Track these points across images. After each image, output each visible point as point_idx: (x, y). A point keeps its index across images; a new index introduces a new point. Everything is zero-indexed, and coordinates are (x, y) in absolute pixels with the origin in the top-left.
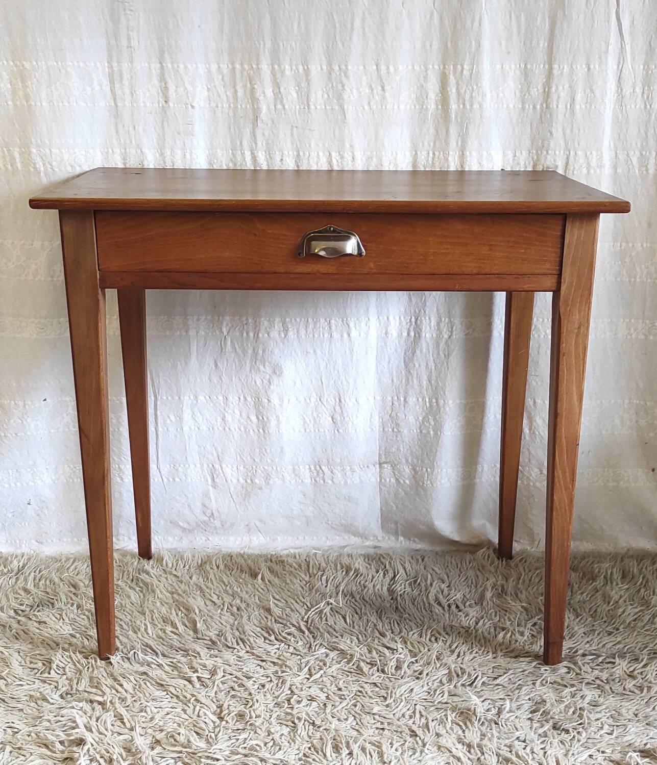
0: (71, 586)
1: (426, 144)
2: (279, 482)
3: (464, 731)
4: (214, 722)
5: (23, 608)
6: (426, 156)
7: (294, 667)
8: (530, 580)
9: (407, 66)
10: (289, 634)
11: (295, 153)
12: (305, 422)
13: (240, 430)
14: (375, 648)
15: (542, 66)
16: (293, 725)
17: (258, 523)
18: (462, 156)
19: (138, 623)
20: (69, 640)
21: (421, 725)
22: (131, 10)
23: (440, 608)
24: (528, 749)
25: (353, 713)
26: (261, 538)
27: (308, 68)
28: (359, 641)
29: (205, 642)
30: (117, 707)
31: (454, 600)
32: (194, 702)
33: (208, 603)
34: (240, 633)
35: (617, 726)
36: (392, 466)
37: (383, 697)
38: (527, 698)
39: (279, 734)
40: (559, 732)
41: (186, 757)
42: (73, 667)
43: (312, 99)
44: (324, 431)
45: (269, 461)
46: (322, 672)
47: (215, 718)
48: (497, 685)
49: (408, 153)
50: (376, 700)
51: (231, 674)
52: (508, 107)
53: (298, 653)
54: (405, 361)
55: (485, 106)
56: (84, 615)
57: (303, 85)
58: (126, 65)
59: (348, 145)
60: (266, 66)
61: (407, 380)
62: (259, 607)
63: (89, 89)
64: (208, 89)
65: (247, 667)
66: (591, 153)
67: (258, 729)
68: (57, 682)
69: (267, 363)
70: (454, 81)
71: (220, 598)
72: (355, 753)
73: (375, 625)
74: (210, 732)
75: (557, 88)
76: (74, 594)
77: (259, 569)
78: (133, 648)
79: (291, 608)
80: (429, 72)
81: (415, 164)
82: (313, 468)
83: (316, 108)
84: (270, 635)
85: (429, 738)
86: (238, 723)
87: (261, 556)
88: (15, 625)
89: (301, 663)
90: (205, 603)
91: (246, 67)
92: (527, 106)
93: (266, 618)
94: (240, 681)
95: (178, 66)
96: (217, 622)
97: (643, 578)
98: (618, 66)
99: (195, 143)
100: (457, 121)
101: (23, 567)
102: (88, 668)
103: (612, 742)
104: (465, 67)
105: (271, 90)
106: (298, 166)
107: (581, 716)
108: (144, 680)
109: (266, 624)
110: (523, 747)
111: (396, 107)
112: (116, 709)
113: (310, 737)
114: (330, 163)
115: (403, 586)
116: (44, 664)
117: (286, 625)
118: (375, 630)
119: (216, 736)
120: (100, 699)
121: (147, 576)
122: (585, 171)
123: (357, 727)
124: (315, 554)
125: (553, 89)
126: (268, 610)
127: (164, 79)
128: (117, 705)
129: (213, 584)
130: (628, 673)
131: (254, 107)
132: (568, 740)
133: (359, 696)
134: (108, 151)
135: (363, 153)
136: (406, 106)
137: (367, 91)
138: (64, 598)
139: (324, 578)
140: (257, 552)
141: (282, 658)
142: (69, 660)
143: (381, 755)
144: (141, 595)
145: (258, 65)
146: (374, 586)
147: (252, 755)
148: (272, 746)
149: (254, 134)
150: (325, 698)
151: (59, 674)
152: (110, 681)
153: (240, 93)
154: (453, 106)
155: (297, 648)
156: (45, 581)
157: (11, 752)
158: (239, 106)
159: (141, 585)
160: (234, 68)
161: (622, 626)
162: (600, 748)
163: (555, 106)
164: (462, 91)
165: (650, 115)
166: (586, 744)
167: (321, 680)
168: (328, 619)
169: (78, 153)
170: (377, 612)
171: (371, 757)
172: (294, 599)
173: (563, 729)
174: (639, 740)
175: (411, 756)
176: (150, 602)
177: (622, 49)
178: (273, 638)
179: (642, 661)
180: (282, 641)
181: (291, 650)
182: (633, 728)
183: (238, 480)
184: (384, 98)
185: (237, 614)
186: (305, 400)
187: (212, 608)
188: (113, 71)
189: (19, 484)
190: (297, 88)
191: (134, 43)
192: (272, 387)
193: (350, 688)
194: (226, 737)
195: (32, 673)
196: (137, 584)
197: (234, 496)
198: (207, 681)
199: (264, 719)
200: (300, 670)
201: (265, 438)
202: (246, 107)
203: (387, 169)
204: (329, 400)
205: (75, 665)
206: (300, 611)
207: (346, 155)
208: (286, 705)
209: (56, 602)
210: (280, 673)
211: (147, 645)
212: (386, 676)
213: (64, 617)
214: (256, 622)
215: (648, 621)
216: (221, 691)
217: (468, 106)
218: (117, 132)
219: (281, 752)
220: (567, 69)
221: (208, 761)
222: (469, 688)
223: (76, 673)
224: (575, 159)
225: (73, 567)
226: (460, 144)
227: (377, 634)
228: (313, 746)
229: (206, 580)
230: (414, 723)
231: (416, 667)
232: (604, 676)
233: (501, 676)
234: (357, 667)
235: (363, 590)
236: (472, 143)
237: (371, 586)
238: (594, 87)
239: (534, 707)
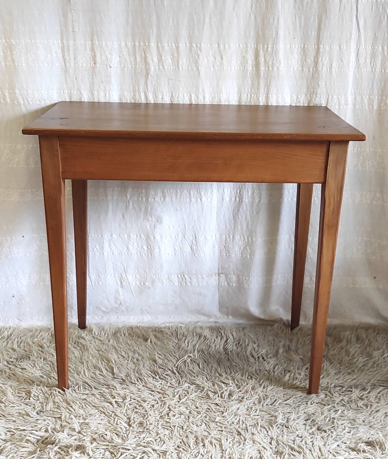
0: (39, 347)
1: (246, 90)
2: (160, 284)
3: (267, 432)
4: (126, 428)
5: (12, 360)
6: (246, 97)
7: (170, 395)
8: (304, 342)
9: (236, 45)
10: (167, 375)
11: (170, 94)
12: (175, 250)
13: (137, 254)
14: (216, 383)
15: (313, 46)
16: (170, 429)
17: (147, 308)
18: (267, 97)
19: (80, 369)
20: (40, 379)
21: (243, 428)
22: (74, 10)
23: (253, 359)
24: (304, 441)
25: (205, 421)
26: (149, 317)
27: (178, 45)
28: (207, 379)
29: (119, 380)
31: (261, 354)
32: (114, 416)
33: (120, 356)
34: (139, 375)
35: (353, 428)
36: (225, 275)
37: (222, 412)
38: (303, 412)
39: (163, 434)
40: (321, 432)
41: (111, 448)
42: (43, 395)
43: (180, 63)
44: (186, 255)
45: (154, 272)
46: (186, 397)
47: (126, 425)
48: (286, 404)
49: (236, 95)
50: (217, 414)
51: (135, 399)
52: (294, 69)
53: (172, 386)
54: (233, 215)
55: (280, 69)
56: (48, 364)
57: (175, 55)
58: (72, 42)
59: (201, 90)
60: (153, 44)
61: (235, 227)
62: (149, 359)
63: (49, 56)
64: (120, 57)
65: (143, 395)
66: (341, 97)
67: (151, 431)
68: (35, 405)
69: (153, 216)
70: (263, 54)
71: (127, 353)
72: (206, 445)
73: (216, 369)
74: (123, 433)
75: (322, 59)
76: (41, 351)
77: (148, 336)
78: (77, 384)
79: (168, 360)
80: (248, 49)
81: (240, 101)
82: (179, 276)
83: (183, 68)
84: (156, 376)
85: (248, 436)
86: (139, 428)
87: (149, 328)
88: (8, 371)
89: (174, 392)
90: (118, 357)
91: (142, 44)
92: (305, 69)
93: (154, 365)
94: (140, 403)
95: (102, 43)
96: (126, 368)
97: (369, 340)
98: (357, 47)
99: (112, 88)
100: (264, 77)
101: (11, 335)
102: (52, 396)
103: (350, 437)
104: (269, 46)
105: (156, 58)
106: (172, 102)
107: (333, 423)
108: (84, 403)
109: (154, 369)
110: (301, 440)
111: (229, 68)
113: (181, 436)
114: (190, 100)
115: (232, 346)
116: (26, 394)
117: (165, 370)
118: (217, 372)
119: (127, 436)
121: (84, 341)
122: (337, 107)
123: (207, 430)
124: (181, 327)
125: (320, 60)
126: (155, 361)
127: (94, 50)
129: (122, 345)
130: (359, 397)
131: (146, 67)
132: (326, 436)
133: (208, 411)
134: (61, 92)
135: (209, 95)
136: (235, 68)
137: (212, 59)
138: (36, 354)
139: (186, 341)
140: (147, 325)
141: (163, 389)
142: (41, 392)
143: (221, 446)
144: (81, 352)
145: (149, 43)
146: (215, 346)
147: (149, 447)
148: (159, 442)
149: (146, 84)
150: (188, 413)
151: (35, 400)
152: (65, 405)
153: (138, 59)
154: (262, 68)
155: (172, 384)
156: (24, 343)
158: (138, 67)
159: (80, 346)
160: (135, 45)
161: (356, 369)
162: (343, 441)
163: (321, 70)
164: (267, 60)
165: (375, 76)
166: (336, 439)
167: (186, 402)
168: (189, 366)
169: (43, 93)
170: (217, 362)
171: (216, 447)
172: (169, 354)
173: (323, 430)
174: (365, 436)
175: (238, 446)
176: (86, 356)
177: (359, 36)
178: (158, 377)
179: (367, 390)
180: (163, 379)
181: (169, 384)
182: (362, 429)
183: (136, 283)
184: (222, 63)
185: (137, 363)
186: (175, 237)
187: (122, 359)
188: (64, 45)
189: (7, 286)
190: (172, 57)
191: (76, 29)
192: (156, 230)
193: (202, 407)
194: (133, 436)
195: (20, 399)
196: (78, 345)
197: (134, 293)
198: (121, 403)
199: (154, 425)
200: (174, 396)
201: (152, 259)
202: (142, 67)
203: (223, 104)
204: (189, 237)
205: (44, 394)
206: (173, 361)
207: (200, 96)
208: (167, 417)
209: (31, 356)
210: (162, 398)
211: (86, 382)
212: (223, 399)
213: (36, 365)
214: (148, 368)
215: (371, 366)
216: (129, 409)
217: (271, 69)
218: (66, 81)
219: (165, 445)
220: (327, 48)
221: (124, 451)
222: (270, 406)
223: (45, 399)
224: (332, 100)
225: (40, 335)
226: (266, 90)
227: (217, 375)
228: (183, 441)
229: (118, 342)
230: (239, 427)
231: (240, 394)
232: (346, 399)
233: (288, 399)
234: (206, 395)
235: (209, 349)
236: (273, 90)
237: (213, 346)
238: (343, 59)
239: (307, 417)
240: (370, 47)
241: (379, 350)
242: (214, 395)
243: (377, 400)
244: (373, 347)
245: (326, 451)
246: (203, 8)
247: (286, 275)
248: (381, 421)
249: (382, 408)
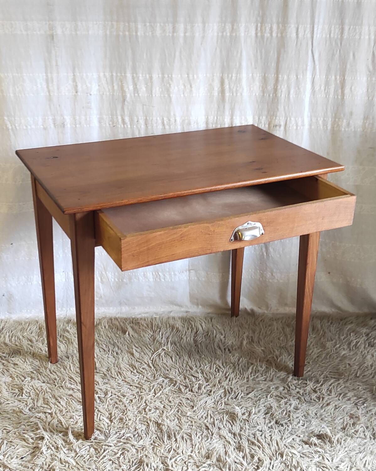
0: (28, 341)
1: (213, 112)
2: (136, 280)
3: (232, 426)
4: (108, 424)
5: (4, 355)
6: (213, 118)
7: (147, 389)
8: (266, 333)
9: (203, 75)
10: (143, 369)
11: (145, 118)
14: (188, 377)
15: (273, 75)
16: (147, 424)
17: (125, 301)
18: (232, 119)
19: (66, 363)
21: (211, 422)
22: (57, 47)
23: (220, 351)
24: (263, 435)
25: (177, 416)
26: (127, 308)
27: (151, 76)
28: (179, 372)
29: (101, 374)
30: (58, 416)
31: (227, 346)
32: (97, 412)
33: (101, 350)
34: (119, 369)
35: (307, 421)
36: (195, 271)
37: (192, 406)
38: (263, 406)
39: (141, 430)
40: (278, 425)
41: (95, 445)
42: (34, 392)
43: (154, 91)
46: (161, 392)
47: (108, 421)
48: (249, 398)
49: (203, 117)
50: (188, 408)
51: (115, 395)
52: (255, 95)
53: (148, 380)
55: (243, 95)
57: (149, 84)
58: (55, 75)
59: (172, 114)
60: (129, 75)
62: (127, 351)
63: (35, 87)
64: (99, 85)
65: (123, 389)
66: (298, 119)
67: (130, 427)
68: (27, 401)
70: (228, 82)
71: (107, 347)
72: (178, 440)
73: (187, 362)
74: (106, 429)
75: (281, 87)
76: (31, 346)
77: (126, 328)
78: (64, 380)
79: (144, 353)
80: (215, 78)
82: (154, 274)
83: (156, 96)
84: (134, 370)
85: (215, 430)
86: (120, 424)
87: (126, 319)
89: (150, 386)
90: (99, 350)
91: (119, 74)
92: (265, 95)
93: (131, 358)
94: (120, 399)
95: (83, 75)
96: (106, 362)
97: (323, 331)
98: (312, 77)
99: (92, 112)
100: (229, 102)
101: (3, 329)
102: (42, 392)
103: (304, 430)
104: (233, 75)
105: (132, 87)
107: (289, 416)
108: (71, 399)
109: (132, 363)
110: (260, 434)
111: (197, 95)
112: (58, 417)
113: (156, 431)
114: (163, 123)
115: (201, 338)
116: (19, 390)
117: (141, 363)
118: (188, 366)
119: (109, 431)
120: (50, 412)
121: (68, 334)
122: (295, 127)
123: (179, 425)
124: (156, 318)
125: (279, 87)
126: (132, 354)
127: (75, 81)
128: (58, 415)
129: (103, 338)
130: (313, 389)
131: (123, 95)
132: (283, 430)
133: (180, 406)
134: (45, 118)
135: (180, 118)
136: (202, 94)
137: (183, 87)
138: (26, 349)
139: (161, 333)
140: (125, 316)
141: (140, 383)
142: (32, 388)
143: (191, 440)
144: (66, 345)
145: (125, 74)
146: (186, 338)
147: (128, 443)
148: (137, 437)
149: (123, 108)
150: (163, 407)
151: (27, 396)
152: (54, 401)
153: (116, 87)
154: (227, 94)
155: (148, 377)
156: (15, 337)
157: (7, 444)
158: (115, 94)
159: (66, 339)
160: (112, 75)
161: (311, 361)
162: (298, 434)
163: (280, 96)
164: (232, 87)
165: (328, 101)
166: (291, 432)
167: (160, 397)
168: (163, 359)
169: (29, 120)
170: (188, 354)
171: (186, 441)
172: (146, 347)
173: (280, 424)
174: (317, 429)
175: (206, 441)
176: (71, 350)
177: (314, 68)
178: (135, 371)
179: (320, 382)
180: (140, 373)
181: (145, 378)
182: (314, 422)
183: (115, 280)
184: (191, 91)
185: (117, 357)
187: (103, 353)
188: (48, 78)
190: (146, 86)
193: (175, 401)
194: (114, 432)
195: (13, 396)
196: (63, 339)
197: (113, 288)
198: (103, 399)
199: (133, 421)
200: (150, 391)
202: (119, 95)
206: (149, 354)
207: (171, 118)
208: (144, 413)
209: (22, 351)
210: (140, 392)
211: (71, 378)
212: (193, 394)
213: (27, 361)
214: (126, 362)
215: (324, 357)
216: (110, 405)
217: (235, 94)
218: (50, 108)
219: (142, 440)
220: (286, 77)
221: (106, 447)
222: (234, 400)
223: (36, 396)
224: (290, 122)
225: (29, 329)
226: (230, 113)
227: (188, 368)
228: (158, 436)
229: (99, 335)
230: (207, 421)
231: (208, 388)
232: (301, 392)
233: (250, 392)
234: (179, 388)
235: (180, 340)
236: (237, 113)
237: (185, 338)
238: (300, 87)
239: (267, 411)
240: (324, 77)
241: (332, 341)
242: (185, 389)
243: (329, 393)
244: (327, 338)
245: (283, 445)
246: (174, 44)
247: (250, 270)
248: (331, 413)
249: (332, 401)
